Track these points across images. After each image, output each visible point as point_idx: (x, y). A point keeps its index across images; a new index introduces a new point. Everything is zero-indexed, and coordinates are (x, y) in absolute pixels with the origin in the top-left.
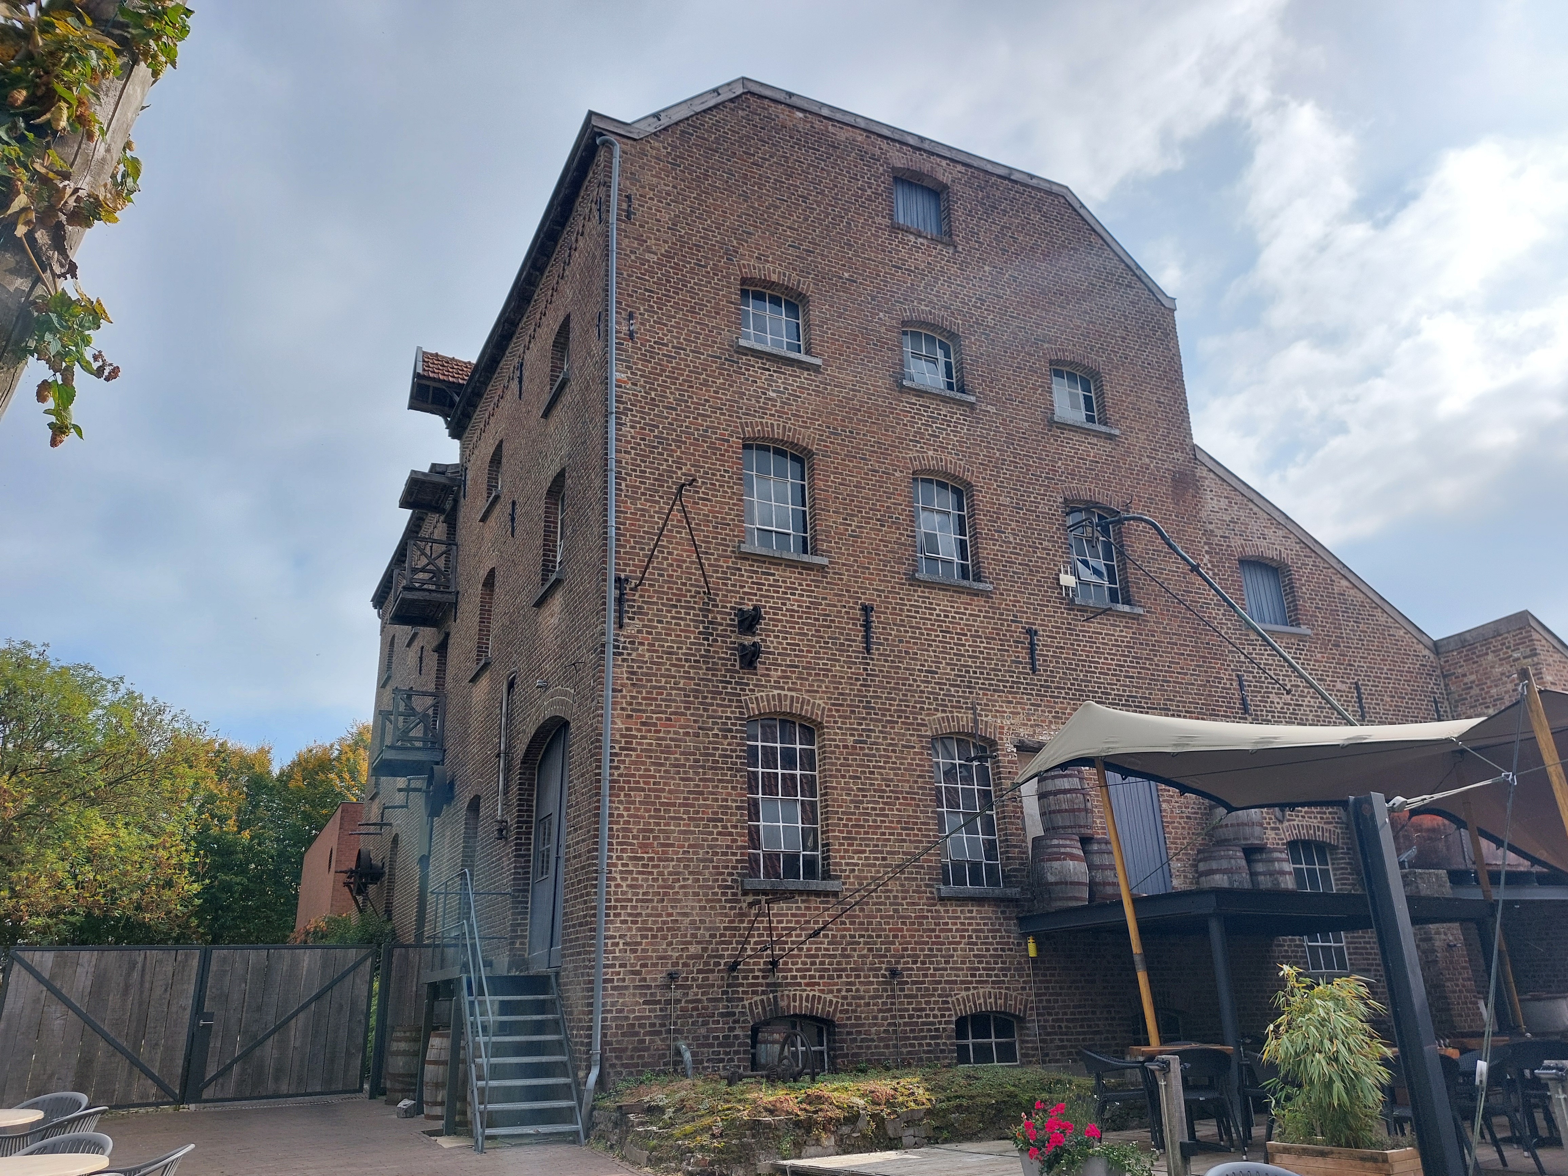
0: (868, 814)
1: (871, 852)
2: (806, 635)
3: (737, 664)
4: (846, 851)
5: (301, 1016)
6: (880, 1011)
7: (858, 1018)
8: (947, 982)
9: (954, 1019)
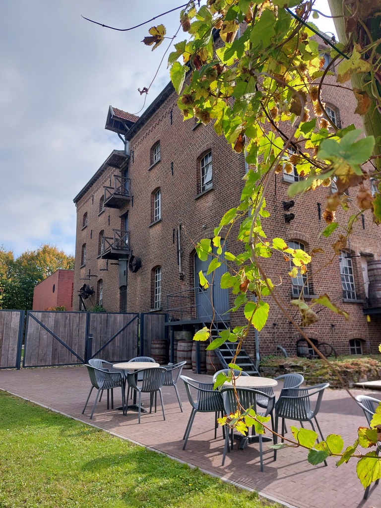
0: (323, 274)
1: (324, 287)
2: (302, 212)
3: (284, 221)
4: (318, 286)
5: (119, 335)
6: (329, 338)
7: (324, 340)
8: (346, 329)
9: (348, 340)
